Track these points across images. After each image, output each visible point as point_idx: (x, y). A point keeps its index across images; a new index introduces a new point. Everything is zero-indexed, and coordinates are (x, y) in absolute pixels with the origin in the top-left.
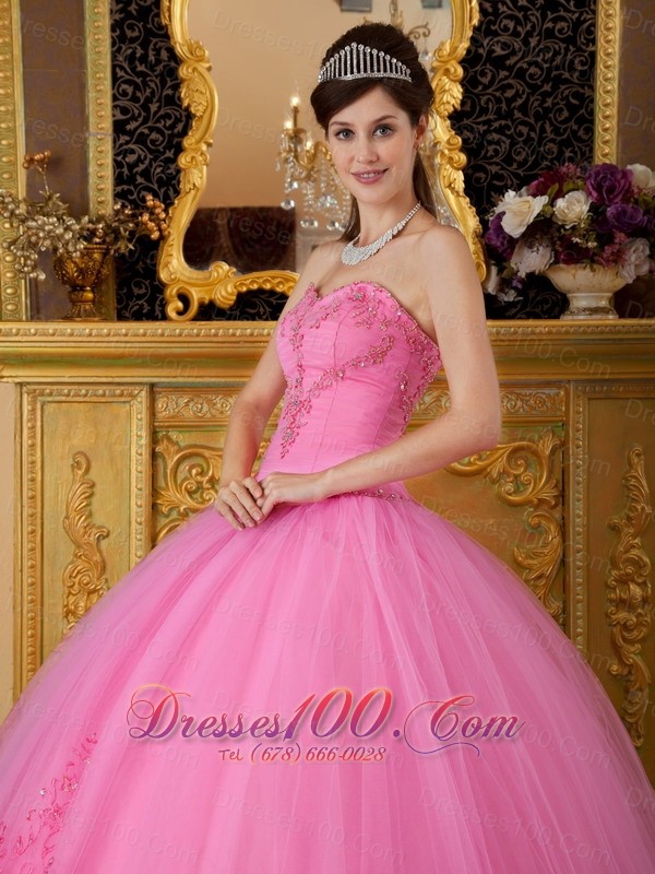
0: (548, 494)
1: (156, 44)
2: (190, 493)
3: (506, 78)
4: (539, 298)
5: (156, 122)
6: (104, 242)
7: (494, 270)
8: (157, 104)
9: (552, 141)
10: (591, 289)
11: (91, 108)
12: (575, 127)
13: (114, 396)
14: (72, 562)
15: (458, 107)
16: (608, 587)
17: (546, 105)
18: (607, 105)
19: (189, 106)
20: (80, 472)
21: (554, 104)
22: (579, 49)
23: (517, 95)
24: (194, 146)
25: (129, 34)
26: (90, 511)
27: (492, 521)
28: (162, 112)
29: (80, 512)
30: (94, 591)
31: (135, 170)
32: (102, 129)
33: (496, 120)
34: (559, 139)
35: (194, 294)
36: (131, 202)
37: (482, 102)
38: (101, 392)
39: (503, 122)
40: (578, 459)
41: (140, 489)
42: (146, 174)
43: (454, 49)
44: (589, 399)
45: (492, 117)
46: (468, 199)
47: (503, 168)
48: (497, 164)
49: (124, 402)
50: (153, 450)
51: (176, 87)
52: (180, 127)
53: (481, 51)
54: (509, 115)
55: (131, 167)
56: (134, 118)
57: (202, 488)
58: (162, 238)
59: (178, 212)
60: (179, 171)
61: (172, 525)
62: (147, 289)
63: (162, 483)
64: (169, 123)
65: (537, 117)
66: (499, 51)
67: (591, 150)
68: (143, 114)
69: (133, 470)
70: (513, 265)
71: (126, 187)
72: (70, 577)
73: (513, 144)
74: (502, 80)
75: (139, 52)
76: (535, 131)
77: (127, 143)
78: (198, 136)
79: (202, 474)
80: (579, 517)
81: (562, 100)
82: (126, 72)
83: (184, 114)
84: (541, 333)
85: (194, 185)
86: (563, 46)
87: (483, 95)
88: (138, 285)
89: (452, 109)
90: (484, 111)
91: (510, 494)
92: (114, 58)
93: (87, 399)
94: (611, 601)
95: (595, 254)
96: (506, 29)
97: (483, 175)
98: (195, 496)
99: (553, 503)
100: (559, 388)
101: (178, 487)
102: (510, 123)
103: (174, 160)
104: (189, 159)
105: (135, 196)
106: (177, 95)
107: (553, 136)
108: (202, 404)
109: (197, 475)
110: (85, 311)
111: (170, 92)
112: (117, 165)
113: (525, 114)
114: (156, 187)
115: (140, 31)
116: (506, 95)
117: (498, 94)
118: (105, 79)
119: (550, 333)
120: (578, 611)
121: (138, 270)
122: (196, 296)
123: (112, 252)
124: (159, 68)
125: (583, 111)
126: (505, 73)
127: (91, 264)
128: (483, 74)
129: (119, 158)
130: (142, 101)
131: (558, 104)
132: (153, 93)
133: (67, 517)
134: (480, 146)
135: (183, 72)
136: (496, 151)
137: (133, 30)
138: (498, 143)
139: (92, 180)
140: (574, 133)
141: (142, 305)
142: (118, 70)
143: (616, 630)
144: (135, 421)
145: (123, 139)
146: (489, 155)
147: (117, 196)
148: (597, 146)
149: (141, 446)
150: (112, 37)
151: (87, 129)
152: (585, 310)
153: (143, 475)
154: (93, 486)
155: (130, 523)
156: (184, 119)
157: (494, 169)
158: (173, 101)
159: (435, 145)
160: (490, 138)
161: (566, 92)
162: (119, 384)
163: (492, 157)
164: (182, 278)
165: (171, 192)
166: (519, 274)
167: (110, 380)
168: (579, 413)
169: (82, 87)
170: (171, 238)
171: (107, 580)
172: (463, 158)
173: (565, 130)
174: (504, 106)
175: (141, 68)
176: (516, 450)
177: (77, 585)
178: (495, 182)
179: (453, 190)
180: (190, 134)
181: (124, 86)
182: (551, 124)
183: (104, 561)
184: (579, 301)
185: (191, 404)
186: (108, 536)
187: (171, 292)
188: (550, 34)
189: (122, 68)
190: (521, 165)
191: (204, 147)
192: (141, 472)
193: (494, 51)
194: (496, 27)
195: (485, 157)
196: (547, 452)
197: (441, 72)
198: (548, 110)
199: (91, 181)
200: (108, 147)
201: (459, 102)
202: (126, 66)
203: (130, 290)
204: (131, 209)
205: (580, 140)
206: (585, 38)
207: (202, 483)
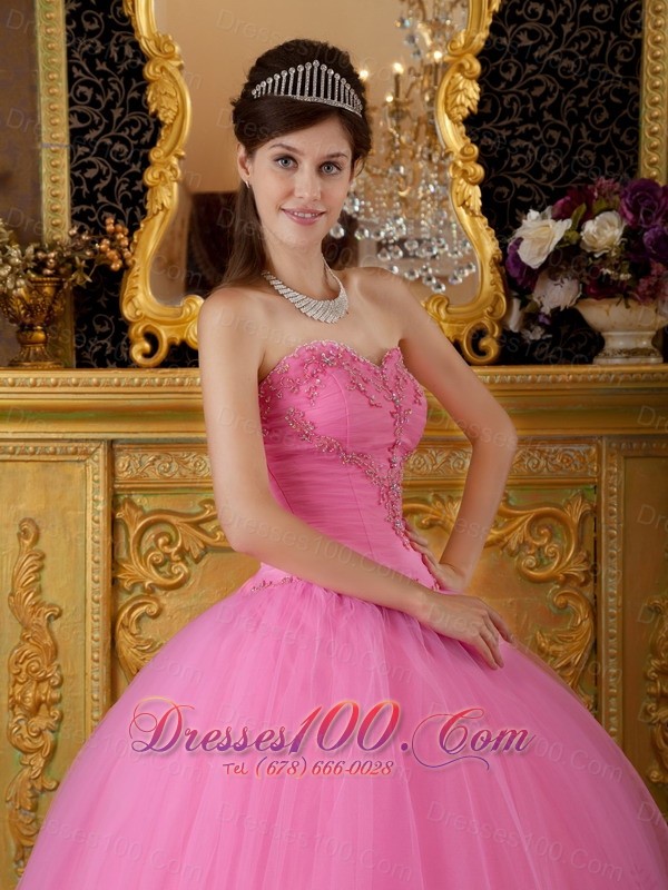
0: (577, 570)
1: (119, 37)
2: (157, 566)
3: (534, 73)
4: (573, 335)
5: (119, 131)
6: (56, 273)
7: (516, 303)
8: (121, 110)
9: (589, 147)
10: (629, 327)
11: (44, 114)
12: (617, 131)
13: (67, 454)
14: (19, 646)
15: (475, 110)
16: (647, 678)
17: (582, 105)
18: (655, 104)
19: (156, 113)
20: (27, 542)
21: (592, 104)
22: (622, 37)
23: (547, 93)
24: (163, 160)
25: (87, 26)
26: (40, 586)
27: (510, 600)
28: (126, 119)
29: (28, 588)
30: (44, 679)
31: (96, 187)
32: (57, 139)
33: (521, 124)
34: (597, 145)
35: (163, 333)
36: (91, 225)
37: (505, 103)
38: (51, 449)
39: (530, 126)
40: (611, 526)
41: (97, 562)
42: (108, 191)
43: (470, 40)
44: (626, 458)
45: (517, 120)
46: (486, 220)
47: (529, 181)
48: (522, 176)
49: (78, 461)
50: (113, 516)
51: (142, 89)
52: (148, 136)
53: (504, 41)
54: (537, 117)
55: (91, 182)
56: (94, 126)
57: (170, 560)
58: (126, 268)
59: (143, 237)
60: (146, 188)
61: (136, 602)
62: (110, 326)
63: (123, 554)
64: (135, 131)
65: (572, 119)
66: (525, 41)
67: (636, 158)
68: (105, 121)
69: (89, 539)
70: (535, 299)
71: (85, 207)
72: (16, 663)
73: (541, 153)
74: (529, 75)
75: (100, 48)
76: (568, 136)
77: (87, 155)
78: (167, 147)
79: (170, 543)
80: (612, 596)
81: (601, 98)
82: (84, 72)
83: (152, 120)
84: (564, 382)
85: (163, 205)
86: (602, 33)
87: (506, 94)
88: (101, 322)
89: (467, 112)
90: (508, 113)
91: (532, 569)
92: (70, 55)
93: (35, 457)
94: (651, 695)
95: (629, 288)
96: (534, 14)
97: (505, 190)
98: (161, 569)
99: (583, 580)
100: (590, 444)
101: (143, 559)
102: (538, 127)
103: (140, 176)
104: (156, 175)
105: (96, 218)
106: (144, 98)
107: (590, 142)
108: (170, 463)
109: (164, 545)
110: (35, 354)
111: (136, 95)
112: (75, 181)
113: (557, 115)
114: (120, 207)
115: (100, 23)
116: (534, 93)
117: (524, 92)
118: (59, 80)
119: (574, 381)
120: (611, 706)
121: (100, 304)
122: (166, 335)
123: (66, 285)
124: (123, 67)
125: (626, 111)
126: (534, 67)
127: (40, 300)
128: (507, 69)
129: (77, 174)
130: (103, 106)
131: (596, 103)
132: (116, 96)
133: (12, 594)
134: (503, 155)
135: (150, 71)
136: (522, 161)
137: (93, 22)
138: (523, 150)
139: (46, 199)
140: (616, 138)
141: (106, 345)
142: (74, 69)
143: (657, 730)
144: (90, 482)
145: (82, 150)
146: (513, 165)
147: (75, 217)
148: (643, 154)
149: (99, 512)
150: (68, 31)
151: (40, 139)
152: (621, 352)
153: (101, 546)
154: (43, 557)
155: (86, 601)
156: (152, 126)
157: (519, 182)
158: (139, 105)
159: (447, 155)
160: (514, 145)
161: (606, 89)
162: (71, 440)
163: (517, 168)
164: (150, 315)
165: (138, 213)
166: (543, 310)
167: (60, 436)
168: (612, 474)
169: (34, 89)
170: (136, 268)
171: (59, 667)
172: (480, 171)
173: (605, 134)
174: (531, 106)
175: (102, 66)
176: (538, 518)
177: (24, 673)
178: (520, 198)
179: (467, 209)
180: (158, 145)
181: (82, 89)
182: (588, 128)
183: (55, 645)
184: (616, 342)
185: (157, 463)
186: (60, 615)
187: (137, 330)
188: (586, 19)
189: (79, 67)
190: (551, 177)
191: (175, 161)
192: (98, 542)
193: (520, 41)
194: (522, 12)
195: (508, 168)
196: (576, 520)
197: (454, 68)
198: (584, 111)
199: (44, 201)
200: (64, 160)
201: (476, 103)
202: (84, 64)
203: (91, 328)
204: (89, 234)
205: (622, 146)
206: (629, 24)
207: (169, 554)
